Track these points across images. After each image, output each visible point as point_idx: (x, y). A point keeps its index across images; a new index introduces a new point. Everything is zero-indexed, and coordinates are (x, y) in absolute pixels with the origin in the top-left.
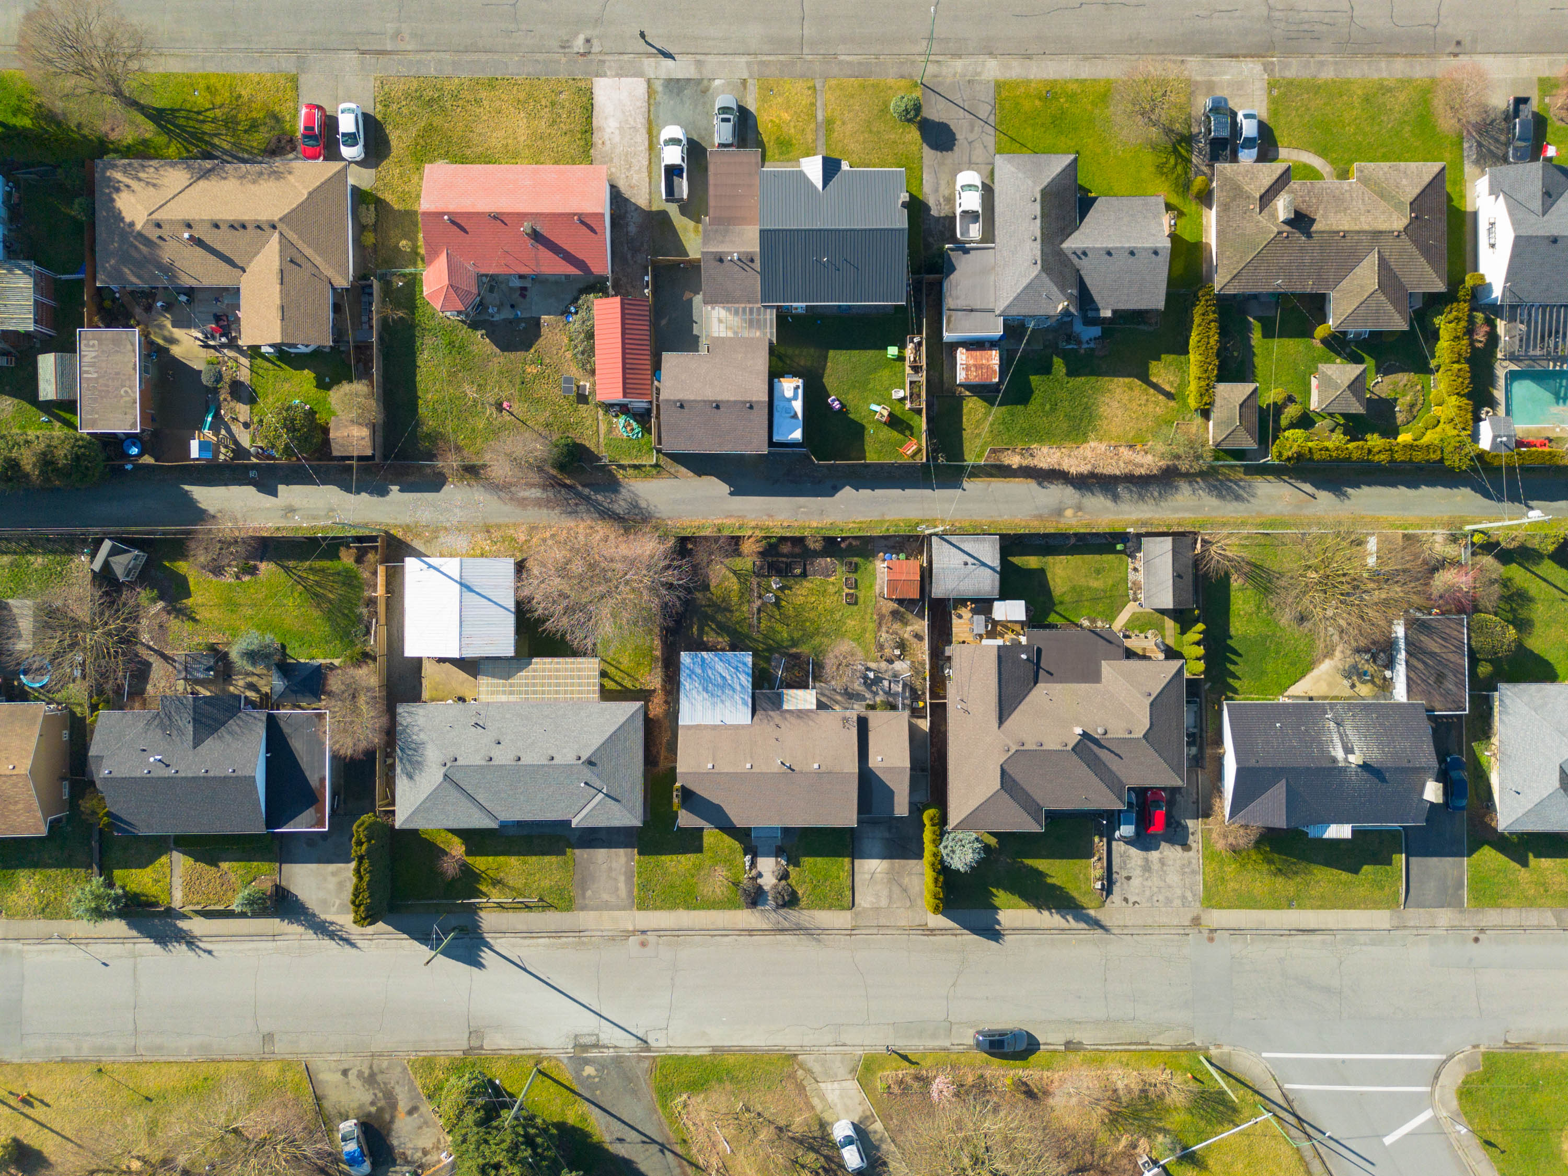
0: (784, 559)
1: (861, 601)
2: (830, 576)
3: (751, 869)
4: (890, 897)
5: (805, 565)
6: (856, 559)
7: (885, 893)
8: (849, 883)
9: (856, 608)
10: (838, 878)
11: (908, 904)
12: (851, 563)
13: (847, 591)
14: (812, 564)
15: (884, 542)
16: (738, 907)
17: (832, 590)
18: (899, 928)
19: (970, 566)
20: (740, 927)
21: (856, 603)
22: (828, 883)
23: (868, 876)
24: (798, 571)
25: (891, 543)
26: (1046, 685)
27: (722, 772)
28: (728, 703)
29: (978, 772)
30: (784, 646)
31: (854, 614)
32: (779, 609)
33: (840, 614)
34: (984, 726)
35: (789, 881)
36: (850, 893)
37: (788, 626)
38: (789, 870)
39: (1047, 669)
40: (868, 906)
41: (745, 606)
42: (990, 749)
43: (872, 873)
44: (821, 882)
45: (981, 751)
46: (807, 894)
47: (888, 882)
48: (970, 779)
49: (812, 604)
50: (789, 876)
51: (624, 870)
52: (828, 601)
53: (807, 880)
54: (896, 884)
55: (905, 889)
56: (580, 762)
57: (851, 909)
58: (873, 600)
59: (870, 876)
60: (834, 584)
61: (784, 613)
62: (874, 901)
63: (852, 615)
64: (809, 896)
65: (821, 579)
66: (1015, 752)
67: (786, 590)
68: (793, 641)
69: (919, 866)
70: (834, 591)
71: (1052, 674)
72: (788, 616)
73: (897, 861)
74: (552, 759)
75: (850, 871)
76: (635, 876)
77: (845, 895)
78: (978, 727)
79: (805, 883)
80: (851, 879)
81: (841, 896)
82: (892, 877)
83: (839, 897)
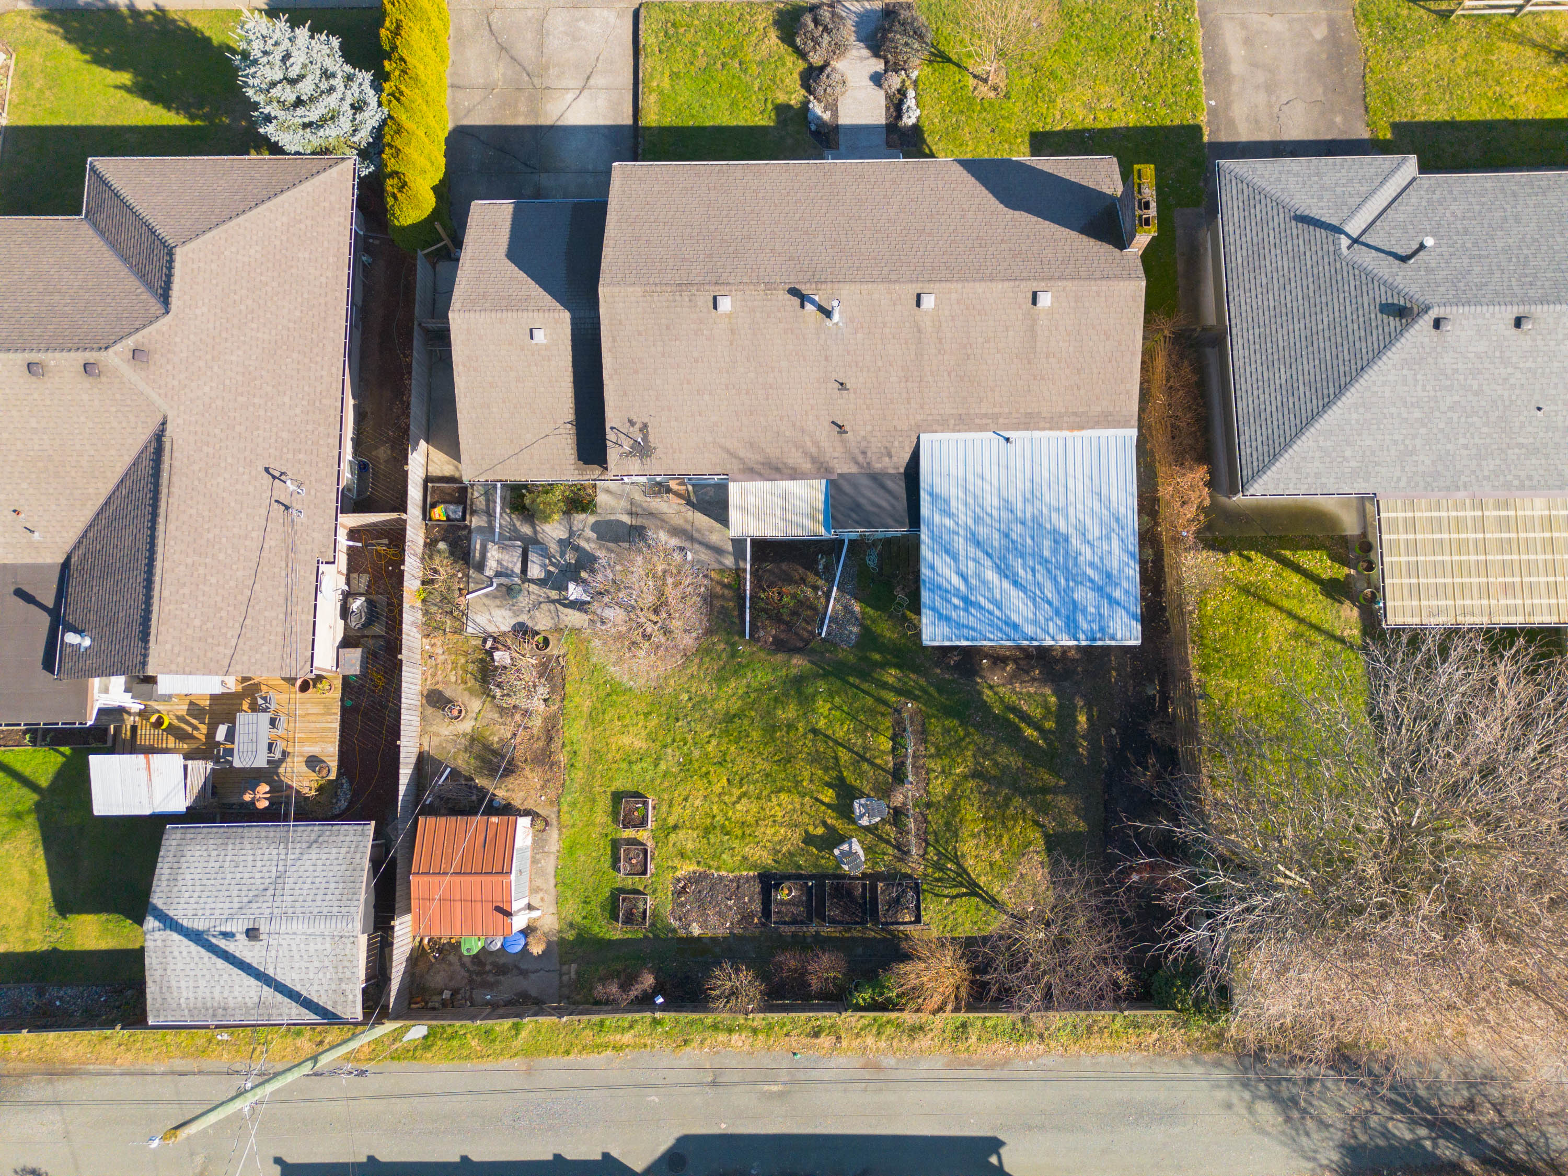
0: (827, 930)
1: (604, 803)
2: (693, 879)
4: (541, 32)
5: (766, 912)
6: (616, 932)
7: (554, 43)
8: (646, 64)
9: (620, 784)
10: (674, 76)
11: (495, 18)
12: (629, 919)
13: (643, 835)
14: (746, 918)
15: (531, 985)
17: (687, 839)
19: (238, 927)
21: (617, 797)
22: (702, 62)
23: (598, 83)
24: (783, 895)
25: (510, 985)
26: (40, 561)
27: (1006, 284)
28: (991, 501)
29: (249, 302)
30: (825, 676)
31: (624, 765)
32: (841, 779)
33: (663, 766)
34: (217, 431)
35: (802, 65)
36: (642, 42)
37: (815, 731)
38: (803, 92)
39: (32, 606)
40: (597, 12)
41: (940, 788)
42: (202, 363)
43: (586, 92)
44: (719, 66)
45: (234, 358)
46: (754, 39)
47: (547, 68)
48: (275, 284)
49: (744, 794)
50: (802, 78)
51: (1235, 88)
52: (698, 803)
53: (754, 69)
54: (526, 65)
55: (504, 53)
56: (1434, 313)
57: (640, 5)
58: (565, 808)
59: (592, 82)
60: (682, 855)
61: (826, 770)
62: (582, 24)
63: (630, 763)
64: (748, 34)
65: (718, 869)
66: (118, 347)
67: (821, 837)
68: (799, 692)
69: (469, 111)
70: (681, 834)
71: (20, 593)
72: (815, 759)
73: (521, 121)
74: (1518, 323)
75: (643, 93)
76: (1204, 73)
77: (657, 37)
78: (238, 428)
79: (760, 63)
80: (641, 75)
81: (666, 33)
82: (535, 81)
83: (671, 32)
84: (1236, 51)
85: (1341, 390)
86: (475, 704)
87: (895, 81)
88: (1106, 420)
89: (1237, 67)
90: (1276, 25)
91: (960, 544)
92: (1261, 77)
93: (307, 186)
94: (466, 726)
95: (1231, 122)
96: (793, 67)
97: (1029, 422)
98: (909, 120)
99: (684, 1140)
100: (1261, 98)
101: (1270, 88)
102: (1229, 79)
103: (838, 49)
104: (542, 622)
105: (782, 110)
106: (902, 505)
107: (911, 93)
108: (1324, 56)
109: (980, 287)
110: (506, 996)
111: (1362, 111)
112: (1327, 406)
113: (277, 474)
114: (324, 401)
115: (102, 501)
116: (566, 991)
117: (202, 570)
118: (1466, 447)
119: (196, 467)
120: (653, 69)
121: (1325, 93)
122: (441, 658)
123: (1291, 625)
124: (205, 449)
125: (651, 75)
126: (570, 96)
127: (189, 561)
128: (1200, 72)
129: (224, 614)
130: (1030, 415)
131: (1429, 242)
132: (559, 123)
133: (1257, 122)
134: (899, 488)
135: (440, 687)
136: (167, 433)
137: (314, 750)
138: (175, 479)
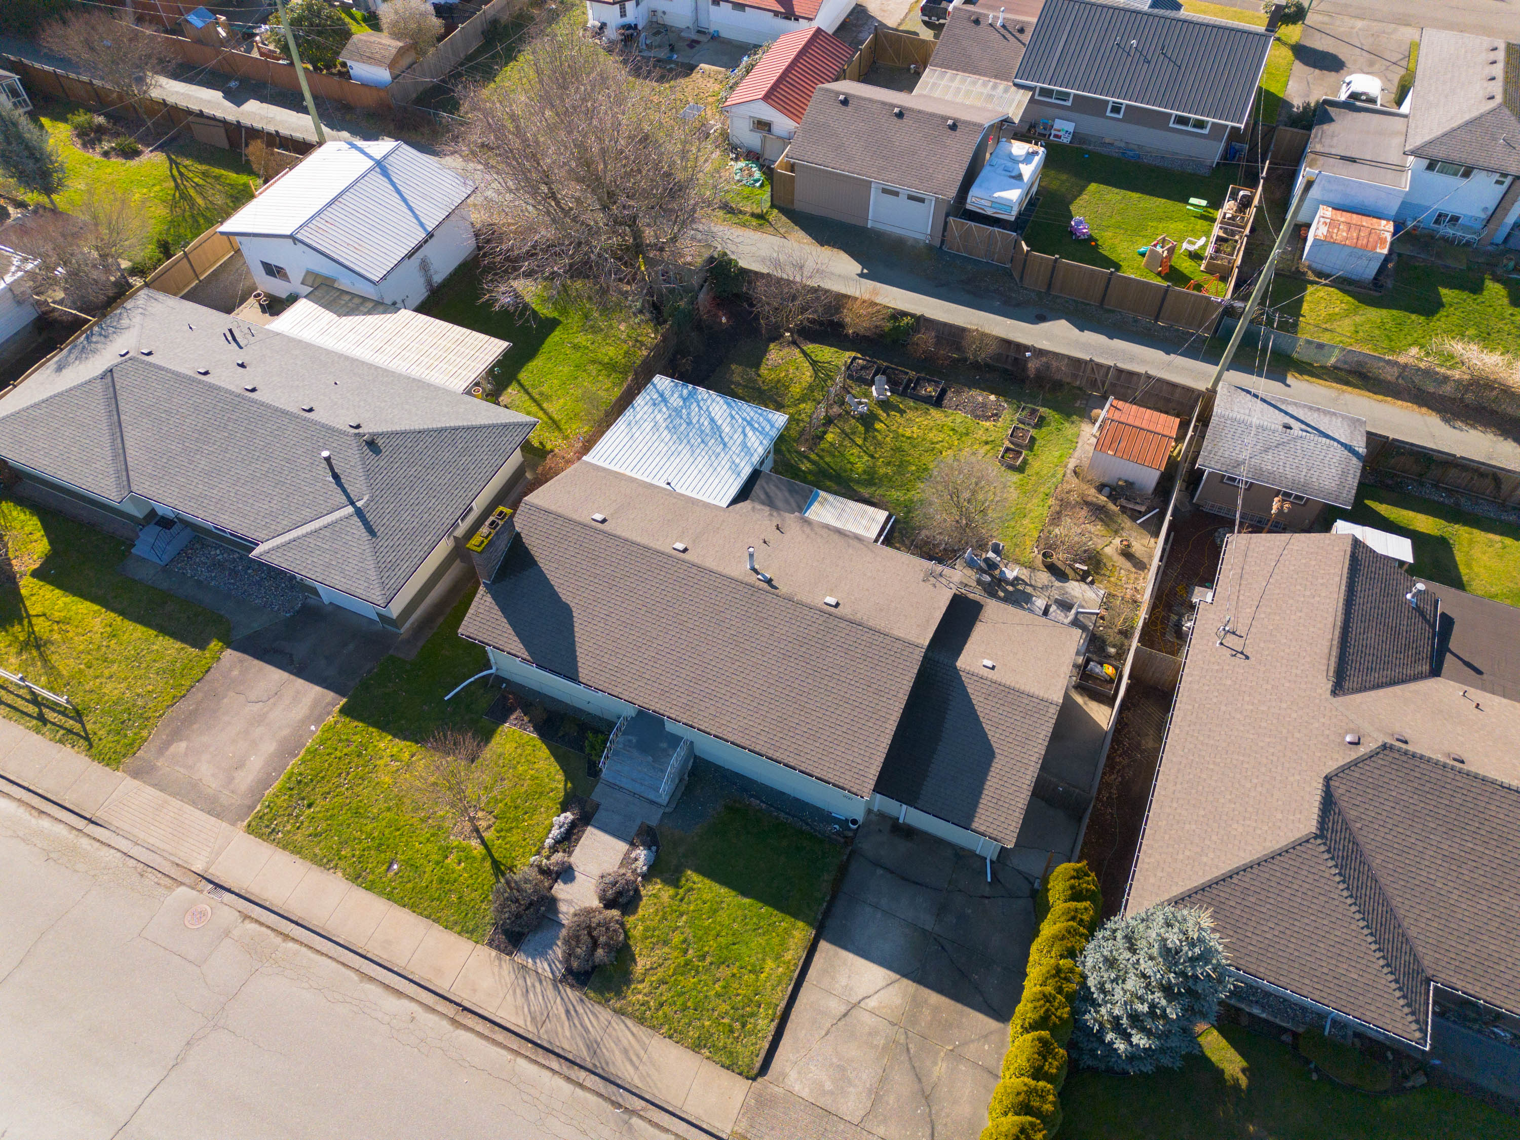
1: (1031, 470)
2: (985, 418)
3: (554, 849)
4: (877, 1096)
5: (946, 387)
7: (866, 1076)
8: (780, 998)
9: (1015, 477)
10: (756, 971)
12: (1032, 411)
16: (468, 932)
17: (981, 436)
19: (1296, 432)
20: (442, 986)
21: (1021, 469)
22: (723, 972)
23: (836, 1007)
24: (927, 393)
27: (618, 533)
28: (702, 459)
29: (1248, 786)
35: (630, 920)
36: (774, 1025)
38: (643, 893)
39: (1467, 660)
40: (805, 1094)
43: (854, 1000)
44: (708, 960)
46: (660, 973)
47: (885, 1048)
49: (933, 444)
52: (967, 449)
53: (677, 939)
54: (907, 1065)
55: (928, 1092)
56: (354, 431)
57: (754, 1079)
59: (843, 1009)
60: (987, 430)
62: (828, 1086)
64: (661, 983)
65: (966, 417)
66: (1373, 746)
67: (893, 410)
69: (986, 1036)
70: (983, 439)
71: (1479, 672)
73: (934, 998)
74: (310, 410)
75: (796, 965)
77: (755, 1025)
79: (665, 943)
80: (790, 988)
81: (744, 1025)
82: (902, 1039)
83: (737, 1025)
84: (257, 762)
86: (1108, 550)
87: (555, 862)
89: (269, 747)
90: (205, 770)
91: (736, 448)
95: (314, 705)
97: (649, 487)
98: (568, 816)
100: (274, 714)
101: (258, 720)
102: (283, 741)
107: (549, 841)
109: (638, 540)
111: (212, 670)
112: (456, 429)
113: (1239, 655)
117: (1307, 593)
118: (393, 389)
120: (775, 989)
121: (225, 697)
124: (1299, 672)
125: (780, 982)
126: (872, 1003)
128: (300, 757)
132: (894, 976)
133: (295, 697)
135: (1135, 571)
136: (1330, 682)
138: (1326, 651)
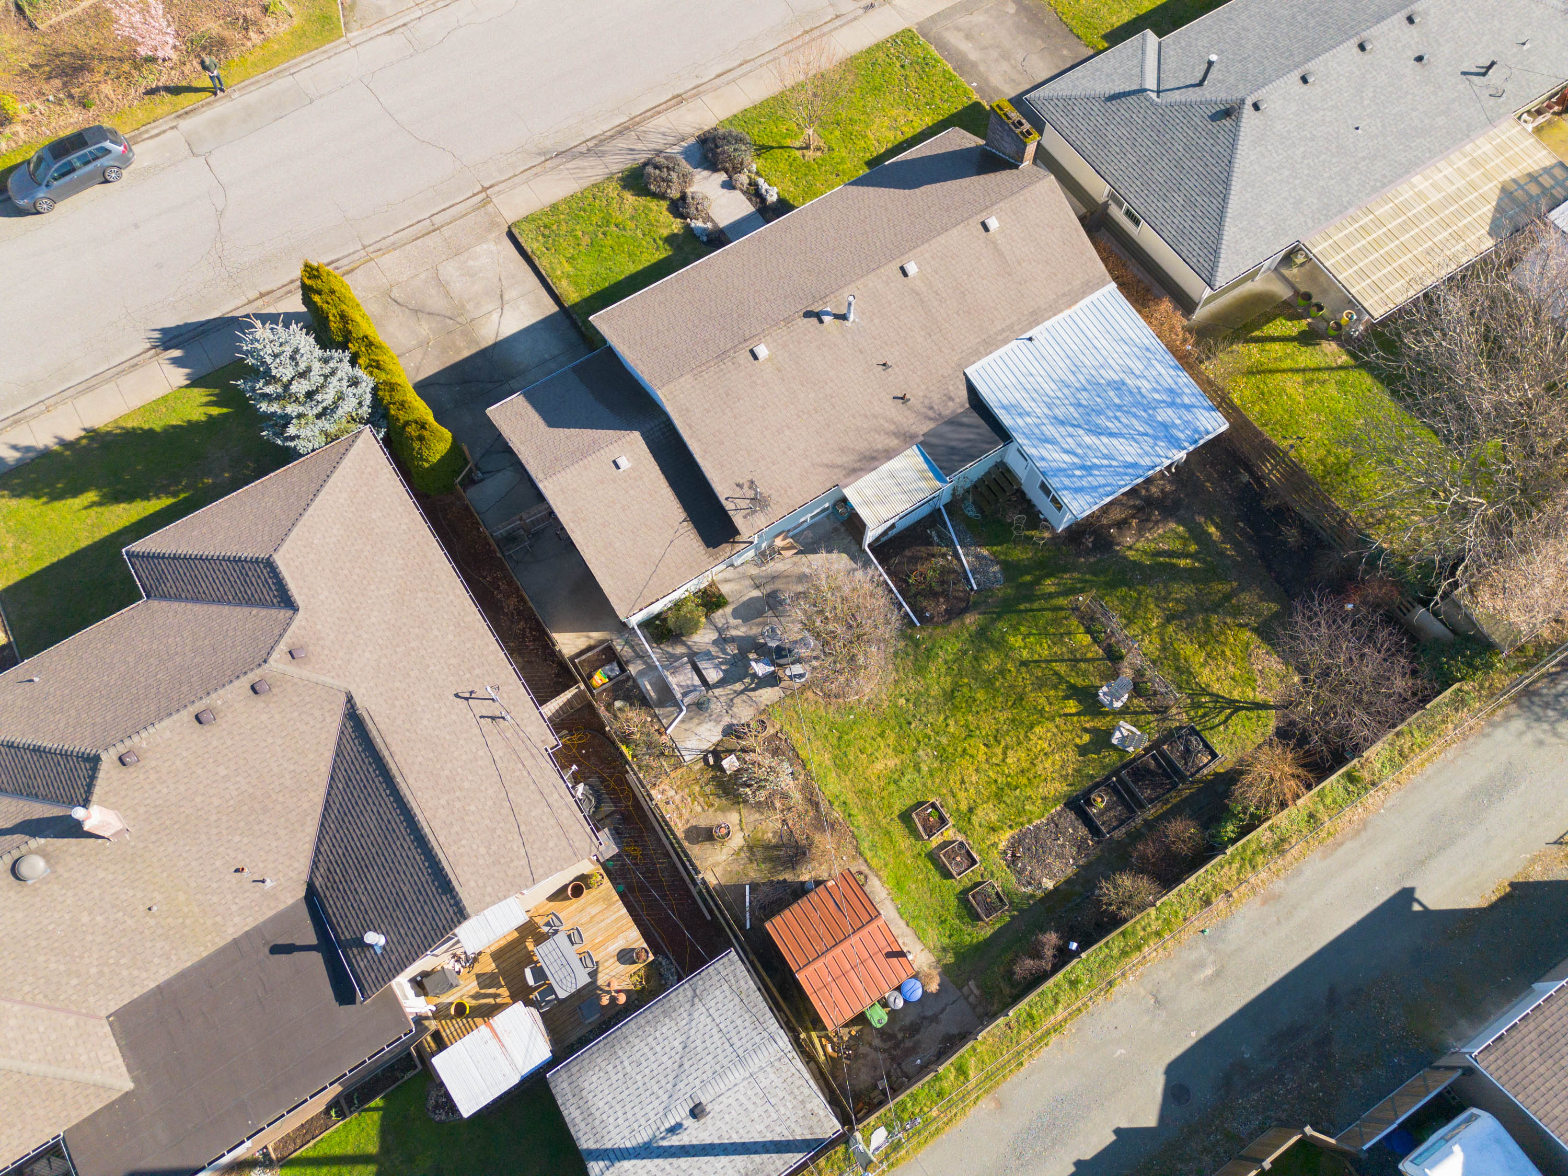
0: (1151, 812)
1: (898, 829)
2: (1015, 843)
4: (441, 284)
5: (1094, 830)
6: (985, 931)
7: (458, 286)
8: (542, 263)
9: (899, 805)
10: (570, 260)
11: (395, 293)
12: (990, 910)
13: (949, 833)
14: (1081, 846)
15: (947, 1025)
16: (733, 120)
17: (987, 813)
18: (394, 247)
19: (680, 1114)
20: (706, 98)
21: (905, 817)
22: (586, 240)
23: (511, 295)
24: (1100, 802)
25: (930, 1037)
26: (282, 907)
27: (959, 227)
28: (1050, 388)
29: (357, 571)
30: (1000, 616)
31: (892, 788)
32: (1072, 687)
33: (925, 768)
34: (397, 684)
35: (664, 204)
36: (529, 251)
37: (1024, 663)
38: (679, 220)
39: (296, 955)
40: (478, 249)
41: (1150, 645)
42: (351, 636)
43: (506, 307)
44: (601, 236)
45: (373, 620)
46: (615, 205)
47: (463, 307)
48: (369, 547)
49: (1006, 747)
50: (671, 212)
51: (982, 68)
52: (974, 779)
53: (630, 225)
54: (443, 312)
55: (420, 314)
56: (1249, 102)
57: (509, 227)
58: (868, 855)
59: (506, 297)
60: (993, 829)
61: (1055, 687)
62: (471, 263)
63: (895, 782)
64: (608, 204)
65: (1030, 821)
66: (275, 655)
67: (1091, 742)
68: (990, 641)
69: (418, 369)
70: (980, 812)
71: (277, 950)
72: (1040, 685)
73: (466, 354)
74: (1304, 80)
75: (555, 284)
76: (954, 69)
77: (538, 241)
78: (412, 674)
79: (632, 218)
80: (544, 273)
81: (544, 236)
82: (459, 320)
83: (547, 232)
84: (965, 46)
85: (1227, 183)
86: (732, 818)
87: (743, 179)
88: (1089, 287)
89: (974, 56)
90: (979, 18)
91: (1051, 430)
92: (994, 54)
93: (347, 462)
94: (737, 840)
95: (996, 90)
96: (659, 211)
97: (1036, 318)
98: (772, 198)
99: (1172, 1070)
100: (1005, 66)
101: (1005, 56)
102: (974, 65)
103: (686, 179)
104: (744, 713)
105: (671, 240)
106: (985, 429)
107: (761, 181)
108: (1025, 21)
109: (941, 239)
110: (934, 1050)
111: (1077, 40)
112: (1225, 199)
113: (467, 695)
114: (467, 619)
115: (319, 809)
116: (979, 1010)
117: (458, 805)
118: (1330, 178)
119: (399, 722)
120: (550, 263)
121: (1044, 41)
122: (678, 798)
123: (1299, 378)
124: (397, 703)
125: (552, 268)
126: (495, 316)
127: (443, 802)
128: (951, 70)
129: (499, 832)
130: (1033, 313)
131: (1214, 58)
132: (499, 339)
133: (1013, 81)
134: (975, 419)
135: (693, 822)
136: (359, 705)
137: (619, 944)
138: (388, 740)
